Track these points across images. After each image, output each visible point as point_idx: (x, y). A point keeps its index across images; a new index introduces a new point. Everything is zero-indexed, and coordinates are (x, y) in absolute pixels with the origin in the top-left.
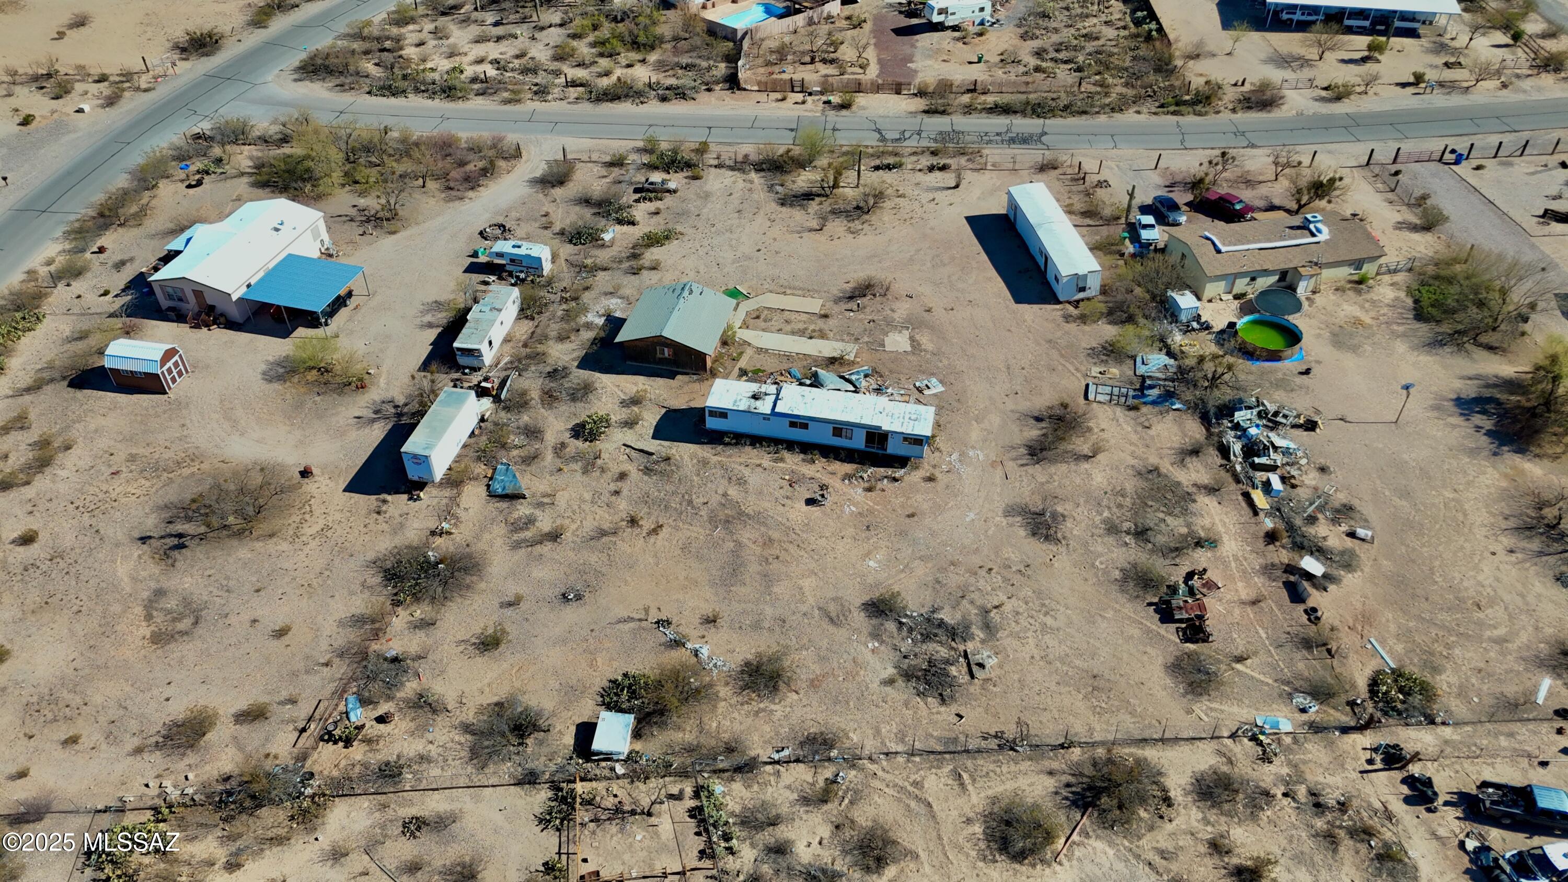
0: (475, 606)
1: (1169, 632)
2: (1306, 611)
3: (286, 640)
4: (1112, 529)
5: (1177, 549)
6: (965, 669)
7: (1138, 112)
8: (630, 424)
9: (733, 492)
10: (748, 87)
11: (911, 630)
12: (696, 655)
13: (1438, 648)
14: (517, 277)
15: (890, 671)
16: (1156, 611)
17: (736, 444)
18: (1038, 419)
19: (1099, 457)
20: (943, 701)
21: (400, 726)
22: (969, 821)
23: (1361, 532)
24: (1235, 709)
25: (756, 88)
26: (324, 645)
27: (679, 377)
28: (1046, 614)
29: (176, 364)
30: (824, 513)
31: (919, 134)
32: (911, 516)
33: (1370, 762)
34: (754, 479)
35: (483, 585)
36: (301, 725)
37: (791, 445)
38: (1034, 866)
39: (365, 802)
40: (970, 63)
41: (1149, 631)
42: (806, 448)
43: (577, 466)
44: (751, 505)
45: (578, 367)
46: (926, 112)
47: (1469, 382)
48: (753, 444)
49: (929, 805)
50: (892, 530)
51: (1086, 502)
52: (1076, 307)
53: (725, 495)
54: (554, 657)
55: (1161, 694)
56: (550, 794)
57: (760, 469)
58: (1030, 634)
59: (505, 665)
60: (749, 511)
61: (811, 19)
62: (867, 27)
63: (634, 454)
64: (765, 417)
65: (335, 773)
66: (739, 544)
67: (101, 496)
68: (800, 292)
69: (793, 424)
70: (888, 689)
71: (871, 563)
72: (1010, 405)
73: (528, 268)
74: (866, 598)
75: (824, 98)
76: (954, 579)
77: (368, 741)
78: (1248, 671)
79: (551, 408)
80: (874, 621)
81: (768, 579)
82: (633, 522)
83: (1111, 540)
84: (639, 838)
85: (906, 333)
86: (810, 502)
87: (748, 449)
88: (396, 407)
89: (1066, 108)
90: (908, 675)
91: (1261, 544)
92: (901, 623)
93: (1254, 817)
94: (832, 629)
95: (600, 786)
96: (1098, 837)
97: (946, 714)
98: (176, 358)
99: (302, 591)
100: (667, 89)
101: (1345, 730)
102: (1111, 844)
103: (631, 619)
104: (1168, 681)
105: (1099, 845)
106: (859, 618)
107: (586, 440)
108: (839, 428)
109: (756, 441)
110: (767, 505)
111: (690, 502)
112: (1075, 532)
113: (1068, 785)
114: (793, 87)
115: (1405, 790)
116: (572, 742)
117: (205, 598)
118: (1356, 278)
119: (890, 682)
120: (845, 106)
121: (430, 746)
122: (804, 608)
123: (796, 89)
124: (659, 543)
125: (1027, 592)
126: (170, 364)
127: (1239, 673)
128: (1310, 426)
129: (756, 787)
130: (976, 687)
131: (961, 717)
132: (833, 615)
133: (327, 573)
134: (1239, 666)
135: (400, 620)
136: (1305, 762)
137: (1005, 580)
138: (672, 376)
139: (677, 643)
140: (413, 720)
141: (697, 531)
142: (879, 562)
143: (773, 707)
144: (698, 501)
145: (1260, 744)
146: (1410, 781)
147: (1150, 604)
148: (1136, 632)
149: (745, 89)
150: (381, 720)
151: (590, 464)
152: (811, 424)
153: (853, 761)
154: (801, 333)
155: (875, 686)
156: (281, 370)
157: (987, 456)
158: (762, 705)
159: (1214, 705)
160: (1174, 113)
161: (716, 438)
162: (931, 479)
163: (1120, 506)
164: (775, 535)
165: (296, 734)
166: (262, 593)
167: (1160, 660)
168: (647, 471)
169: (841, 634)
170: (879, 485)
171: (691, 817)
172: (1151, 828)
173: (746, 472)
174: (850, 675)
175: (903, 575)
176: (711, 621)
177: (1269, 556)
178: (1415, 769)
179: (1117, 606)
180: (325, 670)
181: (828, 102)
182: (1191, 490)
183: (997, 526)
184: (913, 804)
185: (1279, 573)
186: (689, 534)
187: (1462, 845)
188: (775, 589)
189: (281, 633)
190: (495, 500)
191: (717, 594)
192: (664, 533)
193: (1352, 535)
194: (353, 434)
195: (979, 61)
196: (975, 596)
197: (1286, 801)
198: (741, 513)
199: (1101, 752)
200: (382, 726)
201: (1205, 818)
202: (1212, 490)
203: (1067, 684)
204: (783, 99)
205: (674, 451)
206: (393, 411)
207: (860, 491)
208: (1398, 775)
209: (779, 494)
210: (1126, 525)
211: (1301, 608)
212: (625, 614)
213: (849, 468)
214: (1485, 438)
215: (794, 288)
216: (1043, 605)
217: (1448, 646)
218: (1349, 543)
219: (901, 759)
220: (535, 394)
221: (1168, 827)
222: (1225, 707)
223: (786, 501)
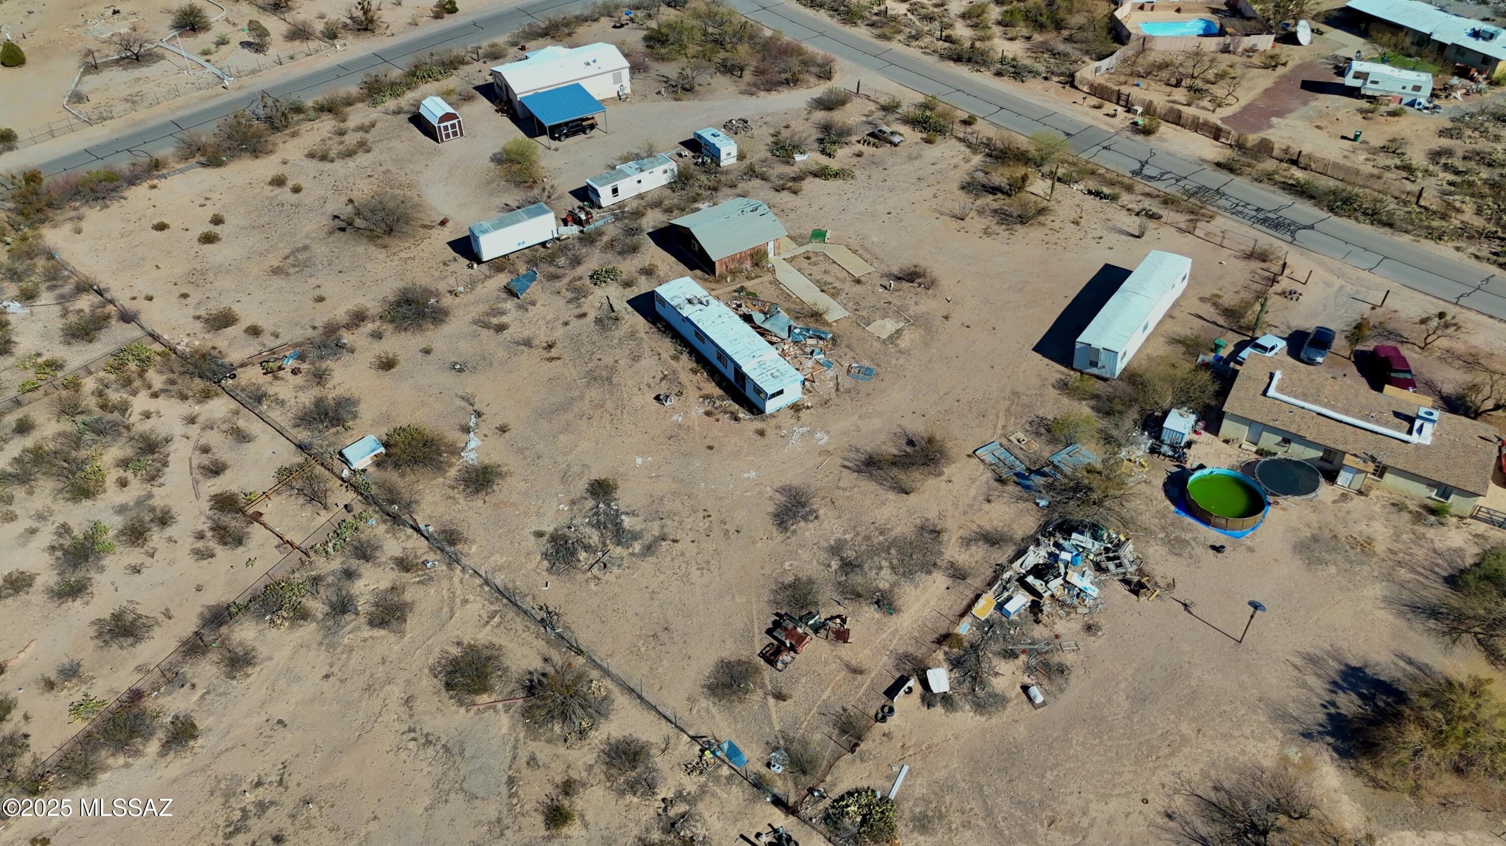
0: (411, 342)
1: (761, 641)
2: (883, 706)
3: (317, 304)
4: (836, 549)
5: (858, 594)
8: (628, 285)
9: (623, 362)
10: (1080, 87)
11: (597, 514)
12: (466, 444)
13: (956, 819)
14: (703, 159)
15: (549, 529)
16: (774, 621)
17: (664, 332)
18: (911, 443)
19: (910, 496)
20: (551, 568)
21: (297, 380)
22: (459, 644)
23: (1035, 692)
24: (723, 724)
25: (1087, 89)
26: (327, 318)
27: (697, 271)
28: (700, 569)
29: (453, 126)
31: (1177, 181)
32: (711, 448)
34: (646, 362)
35: (430, 333)
36: (264, 350)
37: (691, 352)
38: (451, 698)
39: (233, 405)
40: (1343, 138)
41: (749, 630)
42: (699, 359)
43: (570, 296)
44: (622, 377)
45: (649, 234)
46: (1218, 164)
47: (1402, 664)
48: (672, 338)
49: (452, 617)
50: (684, 448)
51: (850, 520)
53: (617, 361)
54: (405, 394)
55: (690, 674)
56: (302, 461)
57: (657, 357)
58: (669, 572)
59: (378, 382)
60: (615, 381)
62: (1282, 70)
63: (605, 306)
64: (683, 319)
65: (243, 383)
66: (582, 396)
67: (350, 185)
68: (867, 256)
69: (696, 334)
70: (533, 538)
71: (639, 460)
72: (905, 421)
73: (713, 155)
74: (603, 477)
75: (1137, 119)
76: (674, 505)
77: (276, 378)
78: (773, 709)
79: (603, 252)
80: (586, 494)
81: (566, 428)
82: (550, 346)
83: (823, 555)
84: (304, 515)
85: (901, 325)
87: (666, 339)
89: (1375, 214)
90: (554, 539)
91: (930, 637)
92: (598, 506)
93: (622, 793)
94: (557, 481)
96: (512, 717)
97: (542, 577)
98: (455, 121)
99: (357, 284)
100: (1015, 67)
101: (778, 803)
102: (513, 727)
103: (467, 400)
104: (708, 670)
105: (506, 721)
106: (581, 486)
107: (594, 282)
108: (720, 354)
109: (675, 336)
110: (630, 382)
111: (593, 354)
112: (807, 534)
113: (544, 675)
114: (1119, 99)
117: (317, 262)
118: (1431, 504)
119: (540, 535)
120: (1145, 132)
121: (293, 399)
122: (560, 458)
123: (1121, 102)
124: (544, 368)
125: (711, 547)
126: (448, 124)
127: (765, 705)
128: (1141, 590)
129: (389, 535)
130: (583, 576)
131: (547, 586)
132: (570, 474)
134: (771, 701)
135: (371, 327)
136: (714, 796)
137: (710, 529)
138: (693, 267)
139: (468, 430)
140: (305, 381)
141: (572, 374)
142: (645, 462)
143: (462, 501)
144: (598, 356)
147: (778, 614)
148: (739, 625)
150: (295, 371)
151: (577, 298)
152: (706, 341)
153: (453, 561)
154: (822, 284)
155: (528, 531)
156: (506, 156)
157: (828, 444)
158: (457, 496)
159: (714, 710)
162: (761, 433)
163: (868, 538)
164: (609, 404)
165: (257, 353)
166: (341, 274)
167: (726, 654)
168: (598, 320)
169: (557, 487)
170: (720, 416)
171: (339, 524)
172: (549, 741)
173: (647, 353)
174: (525, 515)
175: (646, 481)
176: (504, 430)
177: (923, 650)
179: (754, 599)
180: (310, 330)
181: (1135, 124)
182: (942, 563)
183: (760, 493)
184: (445, 610)
185: (909, 665)
186: (566, 373)
188: (561, 437)
189: (320, 300)
190: (504, 291)
191: (528, 417)
192: (555, 363)
193: (1026, 689)
195: (1355, 140)
196: (672, 524)
197: (658, 804)
198: (609, 379)
199: (594, 673)
200: (290, 374)
201: (591, 767)
202: (958, 575)
203: (642, 619)
204: (1098, 107)
205: (627, 316)
207: (701, 411)
209: (647, 379)
210: (850, 554)
211: (884, 701)
213: (717, 391)
214: (1325, 717)
215: (866, 250)
216: (708, 562)
217: (966, 825)
218: (1014, 692)
219: (478, 581)
220: (606, 238)
221: (561, 750)
222: (718, 717)
223: (645, 389)
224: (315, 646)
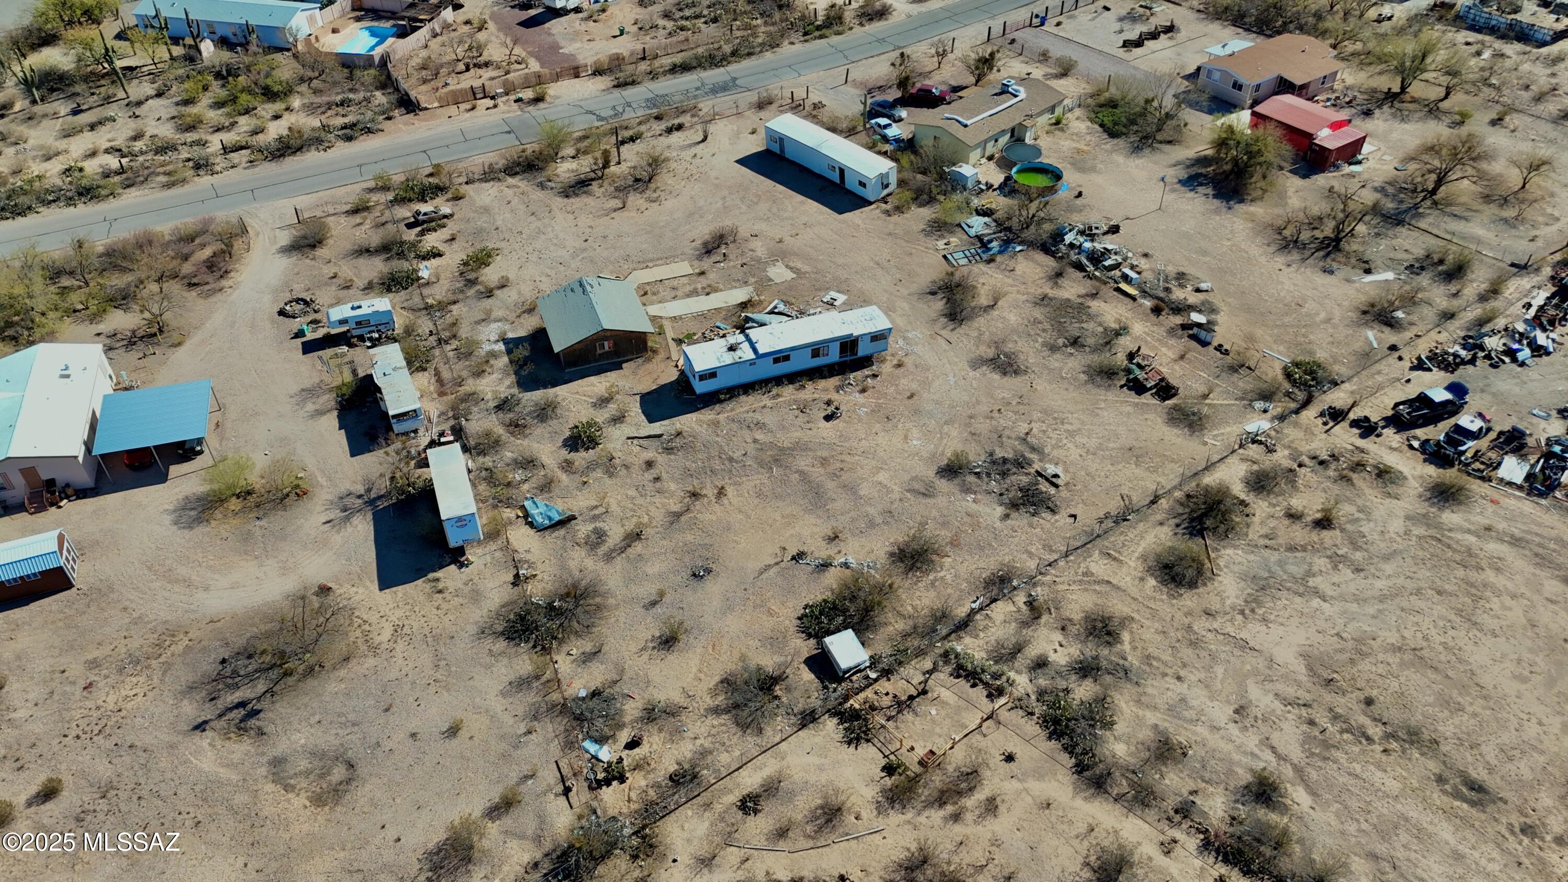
0: (622, 620)
1: (1149, 399)
2: (1216, 349)
3: (463, 734)
4: (1053, 349)
5: (1107, 343)
6: (1047, 484)
7: (792, 43)
8: (618, 419)
9: (759, 436)
10: (431, 105)
11: (988, 475)
12: (848, 568)
13: (1300, 339)
14: (371, 339)
15: (1000, 510)
16: (1130, 389)
18: (933, 293)
19: (1000, 303)
20: (1053, 511)
21: (653, 743)
22: (1142, 579)
23: (1203, 286)
24: (1228, 429)
25: (436, 105)
26: (508, 719)
27: (624, 365)
28: (1063, 423)
29: (68, 551)
30: (845, 422)
31: (629, 106)
32: (911, 397)
33: (1325, 424)
34: (769, 419)
35: (611, 601)
36: (560, 788)
37: (778, 381)
38: (1205, 585)
39: (687, 811)
40: (615, 37)
41: (1137, 405)
42: (792, 378)
43: (599, 473)
44: (785, 439)
45: (521, 391)
46: (615, 86)
47: (1176, 168)
48: (746, 392)
49: (1108, 582)
50: (906, 413)
51: (1019, 337)
52: (886, 203)
53: (755, 441)
54: (734, 624)
55: (1179, 440)
56: (835, 720)
57: (765, 410)
58: (1065, 441)
59: (699, 650)
60: (787, 445)
61: (433, 30)
62: (491, 25)
63: (644, 442)
64: (752, 363)
65: (634, 806)
66: (801, 472)
67: (96, 714)
68: (660, 262)
69: (776, 361)
70: (1009, 522)
71: (915, 442)
72: (905, 292)
73: (376, 326)
74: (935, 468)
75: (513, 97)
76: (982, 426)
77: (636, 767)
78: (1216, 402)
79: (526, 437)
80: (956, 481)
81: (851, 489)
82: (695, 495)
83: (1058, 356)
84: (934, 712)
85: (780, 264)
86: (828, 418)
87: (743, 398)
88: (360, 497)
89: (734, 53)
90: (1014, 505)
91: (1153, 318)
92: (976, 473)
93: (1294, 487)
94: (931, 501)
95: (869, 693)
96: (1224, 547)
97: (1062, 519)
98: (66, 543)
99: (432, 689)
100: (342, 128)
101: (1297, 412)
102: (1236, 547)
103: (768, 567)
104: (1176, 431)
105: (1229, 551)
106: (943, 485)
107: (587, 449)
108: (816, 349)
109: (748, 388)
110: (797, 434)
111: (731, 459)
112: (1031, 361)
113: (1178, 526)
114: (474, 94)
115: (1356, 431)
116: (813, 676)
117: (337, 742)
118: (1053, 121)
119: (1007, 516)
120: (538, 99)
121: (698, 742)
122: (896, 496)
123: (478, 96)
124: (735, 501)
125: (1036, 415)
126: (65, 552)
127: (1212, 405)
128: (1114, 230)
129: (982, 635)
130: (1064, 493)
131: (1074, 516)
132: (923, 490)
133: (443, 663)
134: (1207, 401)
135: (564, 663)
136: (1292, 442)
137: (1016, 413)
138: (618, 366)
139: (825, 565)
140: (660, 730)
141: (760, 479)
142: (919, 439)
143: (942, 574)
144: (737, 455)
145: (1260, 443)
146: (1355, 424)
147: (1122, 387)
148: (1129, 409)
149: (426, 109)
150: (633, 744)
151: (609, 465)
152: (792, 354)
153: (1031, 581)
154: (694, 293)
155: (998, 524)
156: (193, 513)
157: (922, 333)
158: (931, 577)
159: (1215, 432)
160: (821, 37)
161: (711, 399)
162: (899, 365)
163: (1044, 330)
164: (825, 454)
165: (563, 799)
166: (394, 709)
167: (1159, 420)
168: (669, 450)
169: (941, 501)
170: (867, 384)
171: (958, 677)
172: (1248, 526)
173: (758, 416)
174: (976, 526)
175: (945, 441)
176: (834, 538)
177: (1165, 323)
178: (1352, 416)
179: (1103, 398)
180: (533, 736)
181: (518, 100)
182: (1080, 300)
183: (975, 379)
184: (1097, 587)
185: (1180, 332)
186: (752, 484)
187: (1411, 447)
188: (862, 493)
189: (453, 731)
190: (547, 533)
191: (819, 517)
192: (730, 491)
193: (1198, 290)
194: (337, 538)
195: (622, 33)
196: (1007, 432)
197: (1303, 470)
199: (1178, 494)
200: (637, 751)
201: (1270, 504)
202: (1094, 296)
203: (1119, 463)
204: (473, 108)
205: (678, 426)
206: (360, 501)
207: (857, 395)
208: (1345, 424)
209: (799, 422)
210: (1061, 341)
211: (1211, 348)
212: (761, 565)
213: (834, 381)
214: (1215, 200)
215: (652, 260)
216: (1055, 419)
217: (1305, 336)
218: (1201, 296)
219: (1062, 563)
220: (500, 430)
221: (1256, 519)
222: (1222, 431)
223: (810, 425)
224: (1140, 690)
